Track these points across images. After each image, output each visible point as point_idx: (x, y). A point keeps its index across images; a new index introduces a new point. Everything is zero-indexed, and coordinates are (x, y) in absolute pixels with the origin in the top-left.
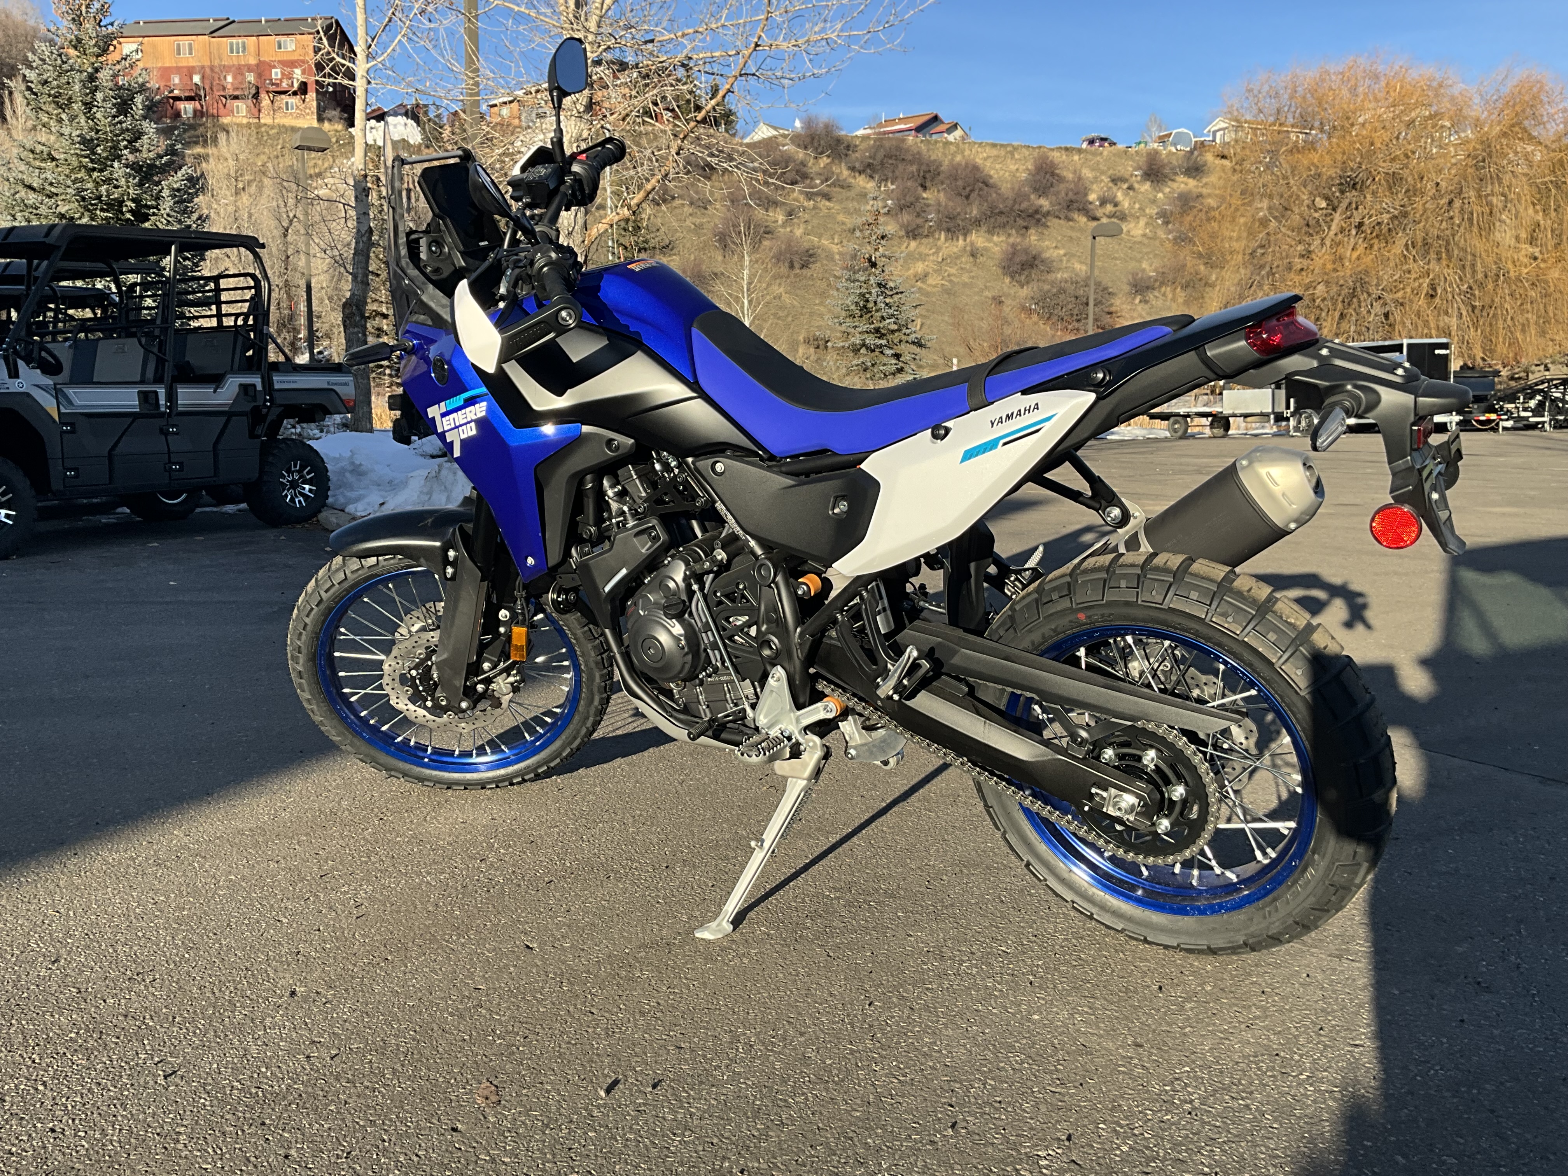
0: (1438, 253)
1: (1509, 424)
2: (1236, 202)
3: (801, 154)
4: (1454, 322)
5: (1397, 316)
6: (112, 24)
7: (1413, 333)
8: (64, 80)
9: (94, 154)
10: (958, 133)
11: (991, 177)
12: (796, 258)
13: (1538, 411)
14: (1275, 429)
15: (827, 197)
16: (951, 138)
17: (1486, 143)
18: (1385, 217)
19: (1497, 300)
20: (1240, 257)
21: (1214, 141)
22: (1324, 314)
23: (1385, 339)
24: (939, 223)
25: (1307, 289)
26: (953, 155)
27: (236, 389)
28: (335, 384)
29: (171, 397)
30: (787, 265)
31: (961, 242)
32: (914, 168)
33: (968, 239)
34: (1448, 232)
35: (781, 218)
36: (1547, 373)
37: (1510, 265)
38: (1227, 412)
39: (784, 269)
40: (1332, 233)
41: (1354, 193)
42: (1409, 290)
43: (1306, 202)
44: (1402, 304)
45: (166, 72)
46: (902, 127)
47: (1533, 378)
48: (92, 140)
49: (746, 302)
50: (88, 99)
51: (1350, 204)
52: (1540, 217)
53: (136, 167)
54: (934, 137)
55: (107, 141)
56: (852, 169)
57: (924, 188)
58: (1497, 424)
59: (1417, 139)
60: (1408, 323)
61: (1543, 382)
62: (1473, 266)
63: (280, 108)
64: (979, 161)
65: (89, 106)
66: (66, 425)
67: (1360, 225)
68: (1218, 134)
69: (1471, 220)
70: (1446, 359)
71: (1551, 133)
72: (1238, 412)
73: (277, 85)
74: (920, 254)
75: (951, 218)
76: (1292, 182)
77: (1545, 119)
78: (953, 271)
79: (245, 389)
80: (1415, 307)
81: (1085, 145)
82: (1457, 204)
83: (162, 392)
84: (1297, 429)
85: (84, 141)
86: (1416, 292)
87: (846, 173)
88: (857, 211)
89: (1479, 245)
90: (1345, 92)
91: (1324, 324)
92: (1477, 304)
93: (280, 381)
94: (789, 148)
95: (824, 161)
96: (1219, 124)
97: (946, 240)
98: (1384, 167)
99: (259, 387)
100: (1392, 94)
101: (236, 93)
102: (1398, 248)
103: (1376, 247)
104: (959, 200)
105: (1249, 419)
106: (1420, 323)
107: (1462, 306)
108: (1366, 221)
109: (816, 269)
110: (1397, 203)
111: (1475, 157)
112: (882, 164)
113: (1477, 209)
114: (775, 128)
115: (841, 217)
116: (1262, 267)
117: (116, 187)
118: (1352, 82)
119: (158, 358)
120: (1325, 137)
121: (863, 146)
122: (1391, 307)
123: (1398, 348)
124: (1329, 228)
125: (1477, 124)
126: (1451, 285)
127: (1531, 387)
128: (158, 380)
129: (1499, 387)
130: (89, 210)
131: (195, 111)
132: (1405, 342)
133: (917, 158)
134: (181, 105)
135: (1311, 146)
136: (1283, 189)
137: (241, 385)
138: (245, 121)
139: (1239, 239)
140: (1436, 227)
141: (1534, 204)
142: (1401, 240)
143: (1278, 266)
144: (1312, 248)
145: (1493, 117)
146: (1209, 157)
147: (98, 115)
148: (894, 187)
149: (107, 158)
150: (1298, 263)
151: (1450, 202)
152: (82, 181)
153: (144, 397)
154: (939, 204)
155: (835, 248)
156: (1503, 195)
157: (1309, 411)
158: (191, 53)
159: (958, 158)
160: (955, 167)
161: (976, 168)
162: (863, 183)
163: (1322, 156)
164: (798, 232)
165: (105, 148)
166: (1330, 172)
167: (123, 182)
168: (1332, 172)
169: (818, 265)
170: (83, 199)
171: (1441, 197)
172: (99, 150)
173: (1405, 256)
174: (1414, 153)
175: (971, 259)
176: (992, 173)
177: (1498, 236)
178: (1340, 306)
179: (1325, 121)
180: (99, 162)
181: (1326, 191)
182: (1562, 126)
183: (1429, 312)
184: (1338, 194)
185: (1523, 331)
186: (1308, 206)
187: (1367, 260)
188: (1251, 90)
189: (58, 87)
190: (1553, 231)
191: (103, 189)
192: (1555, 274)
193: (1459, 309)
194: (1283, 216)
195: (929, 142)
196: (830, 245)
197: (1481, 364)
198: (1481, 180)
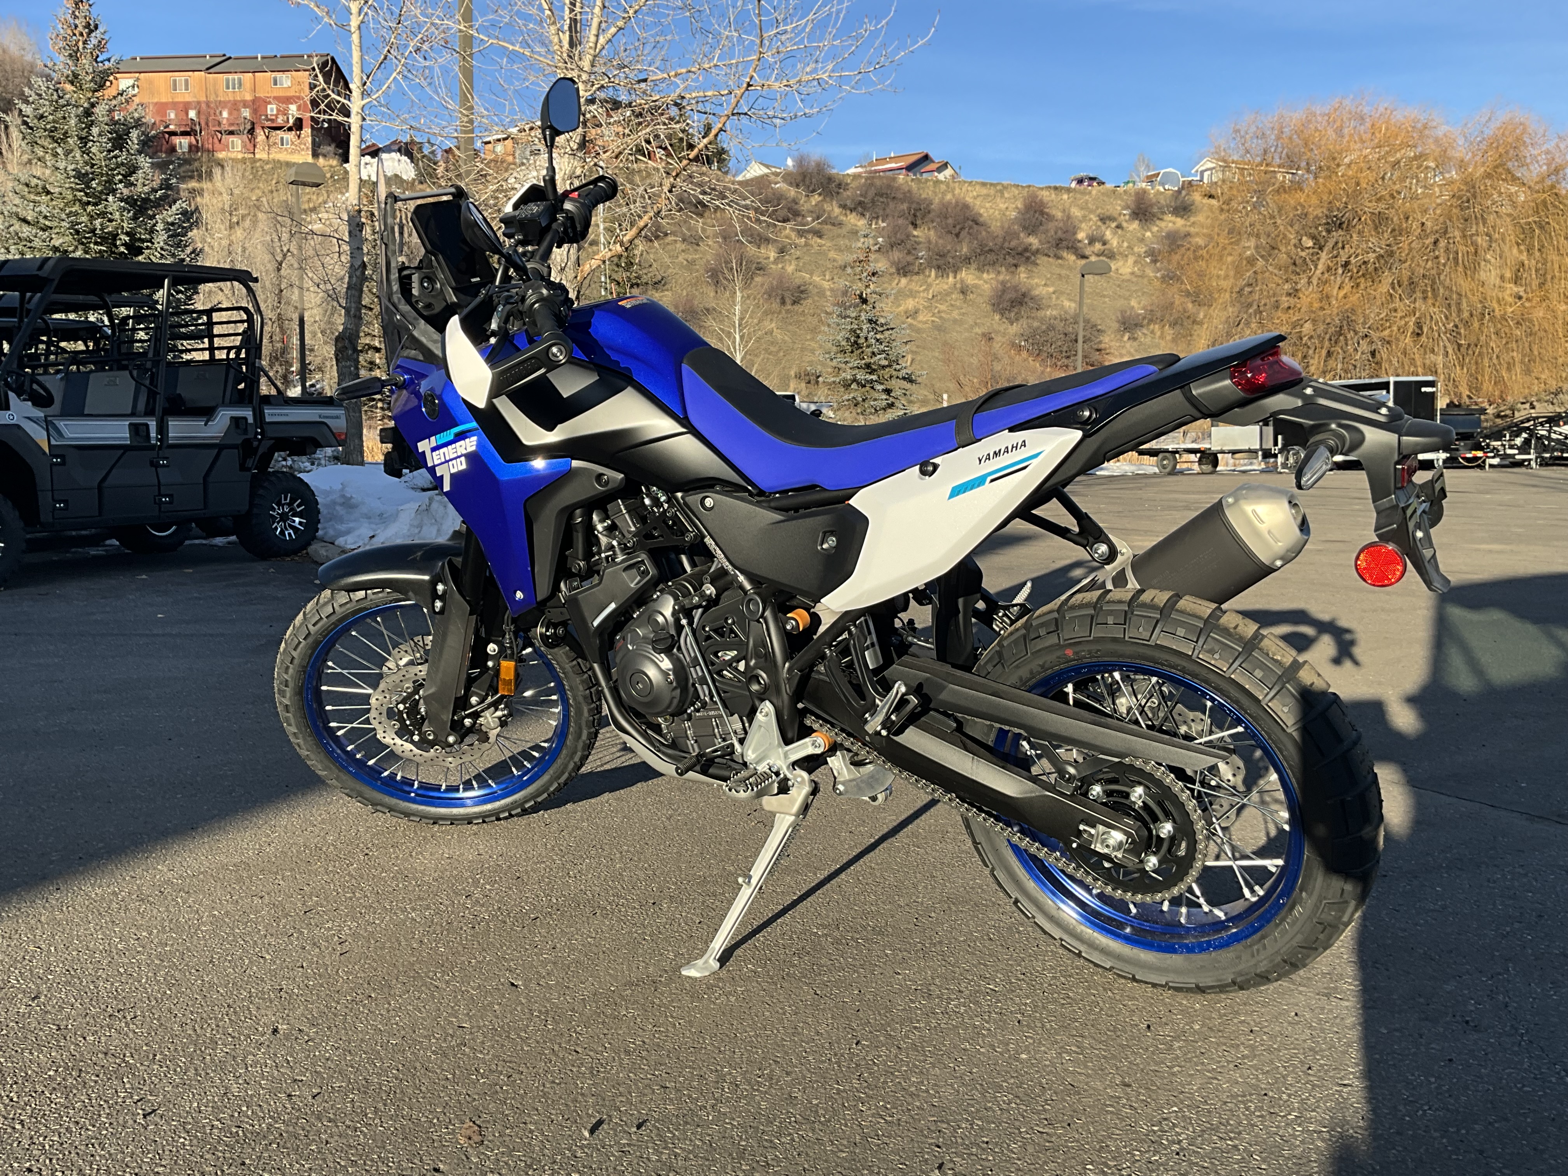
0: (1424, 292)
1: (1496, 461)
2: (1223, 241)
3: (792, 192)
4: (1440, 360)
5: (1384, 354)
6: (109, 60)
7: (1400, 371)
8: (60, 115)
9: (89, 187)
10: (948, 172)
11: (981, 215)
12: (787, 295)
13: (1525, 448)
14: (1263, 466)
15: (819, 234)
16: (941, 176)
17: (1470, 184)
18: (1372, 256)
19: (1483, 338)
20: (1227, 295)
21: (1201, 180)
22: (1311, 352)
23: (1372, 377)
24: (930, 260)
25: (1294, 328)
26: (944, 194)
27: (227, 422)
28: (327, 417)
29: (162, 429)
30: (778, 301)
31: (951, 279)
32: (905, 206)
33: (958, 277)
34: (1434, 272)
35: (773, 255)
36: (1533, 411)
37: (1495, 305)
38: (1215, 448)
39: (776, 306)
40: (1318, 272)
41: (1340, 232)
42: (1395, 328)
43: (1293, 242)
44: (1388, 343)
45: (162, 108)
46: (893, 165)
47: (1519, 416)
48: (87, 174)
49: (737, 339)
50: (84, 134)
51: (1336, 243)
52: (1524, 257)
53: (130, 201)
54: (925, 175)
55: (102, 175)
56: (844, 207)
57: (915, 226)
58: (1484, 462)
59: (1403, 179)
60: (1395, 361)
61: (1528, 420)
62: (1459, 304)
63: (275, 143)
64: (969, 200)
65: (84, 141)
66: (57, 457)
67: (1346, 264)
68: (1206, 174)
69: (1456, 259)
70: (1432, 396)
71: (1534, 174)
72: (1224, 448)
73: (272, 120)
74: (911, 291)
75: (942, 255)
76: (1279, 222)
77: (1528, 161)
78: (942, 307)
79: (236, 422)
80: (1402, 345)
81: (1073, 185)
82: (1442, 243)
83: (153, 424)
84: (1285, 465)
85: (79, 175)
86: (1402, 330)
87: (837, 211)
88: (849, 249)
89: (1465, 285)
90: (1330, 132)
91: (1312, 361)
92: (1463, 342)
93: (272, 414)
94: (781, 186)
95: (816, 199)
96: (1207, 164)
97: (937, 277)
98: (1370, 206)
99: (251, 420)
100: (1378, 135)
101: (231, 129)
102: (1384, 287)
103: (1362, 286)
104: (949, 238)
105: (1237, 456)
106: (1406, 361)
107: (1448, 344)
108: (1353, 260)
109: (807, 304)
110: (1383, 243)
111: (1460, 198)
112: (873, 202)
113: (1462, 249)
114: (767, 166)
115: (832, 254)
116: (1250, 305)
117: (110, 221)
118: (1338, 124)
119: (149, 390)
120: (1311, 177)
121: (854, 185)
122: (1378, 345)
123: (1385, 386)
124: (1316, 268)
125: (1462, 165)
126: (1437, 323)
127: (1516, 425)
128: (149, 413)
129: (1485, 424)
130: (83, 244)
131: (190, 146)
132: (1392, 380)
133: (908, 197)
134: (176, 140)
135: (1297, 186)
136: (1271, 228)
137: (232, 418)
138: (240, 156)
139: (1226, 277)
140: (1423, 266)
141: (1518, 244)
142: (1387, 278)
143: (1265, 305)
144: (1299, 286)
145: (1477, 158)
146: (1197, 197)
147: (93, 150)
148: (885, 224)
149: (101, 192)
150: (1285, 301)
151: (1436, 242)
152: (76, 214)
153: (137, 430)
154: (929, 242)
155: (826, 285)
156: (1488, 235)
157: (1296, 447)
158: (187, 89)
159: (949, 197)
160: (945, 206)
161: (966, 206)
162: (854, 220)
163: (1308, 195)
164: (790, 269)
165: (100, 182)
167: (117, 216)
168: (1318, 212)
169: (810, 301)
170: (77, 232)
171: (1427, 237)
172: (94, 184)
173: (1391, 295)
174: (1399, 193)
175: (961, 296)
176: (982, 211)
177: (1483, 275)
178: (1327, 344)
179: (1311, 162)
180: (93, 195)
181: (1313, 230)
182: (1545, 167)
183: (1415, 350)
184: (1324, 234)
185: (1509, 369)
186: (1295, 245)
187: (1354, 299)
188: (1238, 131)
189: (54, 121)
190: (1537, 270)
191: (97, 223)
192: (1539, 313)
193: (1445, 347)
194: (1270, 255)
195: (919, 181)
196: (821, 281)
197: (1468, 401)
198: (1466, 220)
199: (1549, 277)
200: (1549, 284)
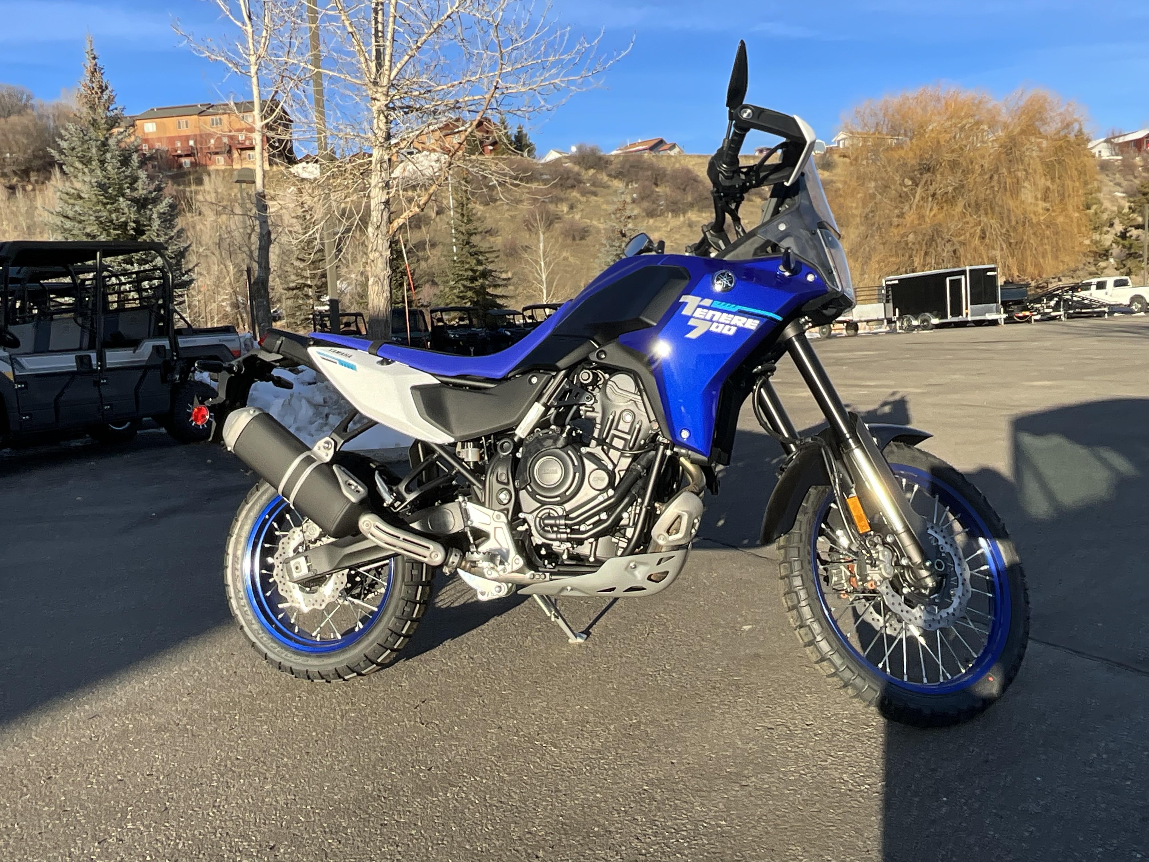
0: (986, 210)
1: (1038, 317)
2: (854, 183)
3: (576, 168)
4: (998, 253)
5: (961, 251)
6: (116, 109)
7: (973, 262)
8: (86, 146)
9: (107, 193)
10: (676, 150)
11: (698, 176)
12: (576, 234)
13: (1056, 308)
14: (888, 328)
15: (595, 194)
16: (672, 153)
17: (1012, 139)
18: (950, 189)
19: (1025, 238)
20: (858, 219)
21: (838, 147)
22: (914, 252)
23: (954, 267)
24: (667, 206)
25: (902, 238)
26: (674, 164)
27: (150, 349)
29: (101, 358)
30: (571, 238)
31: (682, 218)
32: (649, 173)
33: (686, 217)
34: (991, 196)
35: (565, 209)
36: (1060, 283)
37: (1032, 215)
38: (856, 319)
39: (569, 241)
40: (916, 201)
41: (929, 174)
42: (968, 234)
43: (898, 182)
44: (964, 244)
45: (172, 140)
46: (641, 148)
47: (1051, 287)
48: (105, 184)
49: (542, 264)
50: (102, 158)
51: (927, 181)
52: (1049, 183)
53: (135, 201)
54: (661, 153)
55: (116, 184)
56: (609, 175)
57: (656, 185)
58: (1031, 318)
59: (968, 137)
60: (969, 256)
61: (1058, 290)
62: (1009, 217)
63: (245, 158)
64: (690, 167)
65: (102, 162)
66: (21, 383)
67: (934, 195)
68: (841, 142)
69: (1005, 188)
70: (994, 277)
71: (1053, 129)
72: (863, 319)
73: (242, 144)
74: (656, 227)
75: (675, 203)
76: (889, 169)
77: (1049, 120)
78: (678, 236)
79: (157, 349)
80: (973, 245)
81: (757, 154)
82: (996, 177)
84: (901, 328)
85: (100, 186)
86: (972, 235)
87: (606, 178)
88: (613, 203)
89: (1011, 204)
90: (919, 110)
91: (915, 259)
92: (1012, 241)
93: (183, 342)
94: (569, 165)
95: (592, 172)
96: (841, 136)
97: (672, 217)
98: (948, 156)
99: (168, 347)
100: (950, 109)
101: (217, 150)
102: (959, 208)
103: (945, 208)
104: (678, 191)
105: (870, 323)
106: (976, 256)
107: (1003, 243)
108: (938, 192)
109: (589, 240)
110: (957, 180)
111: (1006, 147)
112: (629, 171)
113: (1009, 181)
114: (560, 153)
115: (604, 207)
116: (873, 225)
117: (123, 214)
118: (924, 103)
119: (90, 331)
120: (908, 140)
121: (617, 161)
122: (957, 246)
123: (963, 272)
124: (914, 198)
125: (1005, 126)
126: (995, 230)
127: (1050, 293)
128: (91, 347)
129: (1029, 293)
130: (106, 230)
131: (192, 163)
132: (968, 268)
133: (651, 167)
134: (183, 160)
135: (900, 146)
136: (884, 175)
137: (153, 347)
138: (223, 168)
139: (856, 208)
140: (983, 193)
141: (1045, 175)
142: (961, 203)
143: (883, 224)
144: (904, 210)
145: (1015, 121)
146: (836, 157)
147: (109, 168)
148: (636, 186)
149: (116, 196)
150: (895, 221)
151: (991, 178)
152: (100, 211)
153: (80, 360)
154: (667, 195)
155: (601, 226)
156: (1025, 170)
157: (908, 316)
158: (187, 127)
159: (677, 165)
160: (674, 171)
161: (688, 171)
162: (618, 184)
163: (906, 151)
164: (577, 217)
165: (114, 189)
166: (913, 162)
167: (126, 210)
168: (914, 162)
169: (591, 237)
170: (101, 223)
171: (985, 173)
172: (110, 191)
173: (964, 213)
174: (966, 146)
175: (689, 229)
176: (699, 174)
177: (1023, 197)
178: (924, 247)
179: (908, 130)
180: (110, 198)
181: (911, 174)
182: (1060, 124)
183: (982, 248)
184: (919, 176)
185: (1043, 257)
186: (900, 184)
187: (940, 216)
188: (859, 112)
189: (82, 151)
190: (1058, 192)
191: (114, 216)
192: (1060, 219)
193: (1001, 245)
194: (884, 192)
195: (657, 156)
196: (599, 224)
197: (1017, 279)
198: (1010, 161)
199: (1066, 195)
200: (1067, 199)
